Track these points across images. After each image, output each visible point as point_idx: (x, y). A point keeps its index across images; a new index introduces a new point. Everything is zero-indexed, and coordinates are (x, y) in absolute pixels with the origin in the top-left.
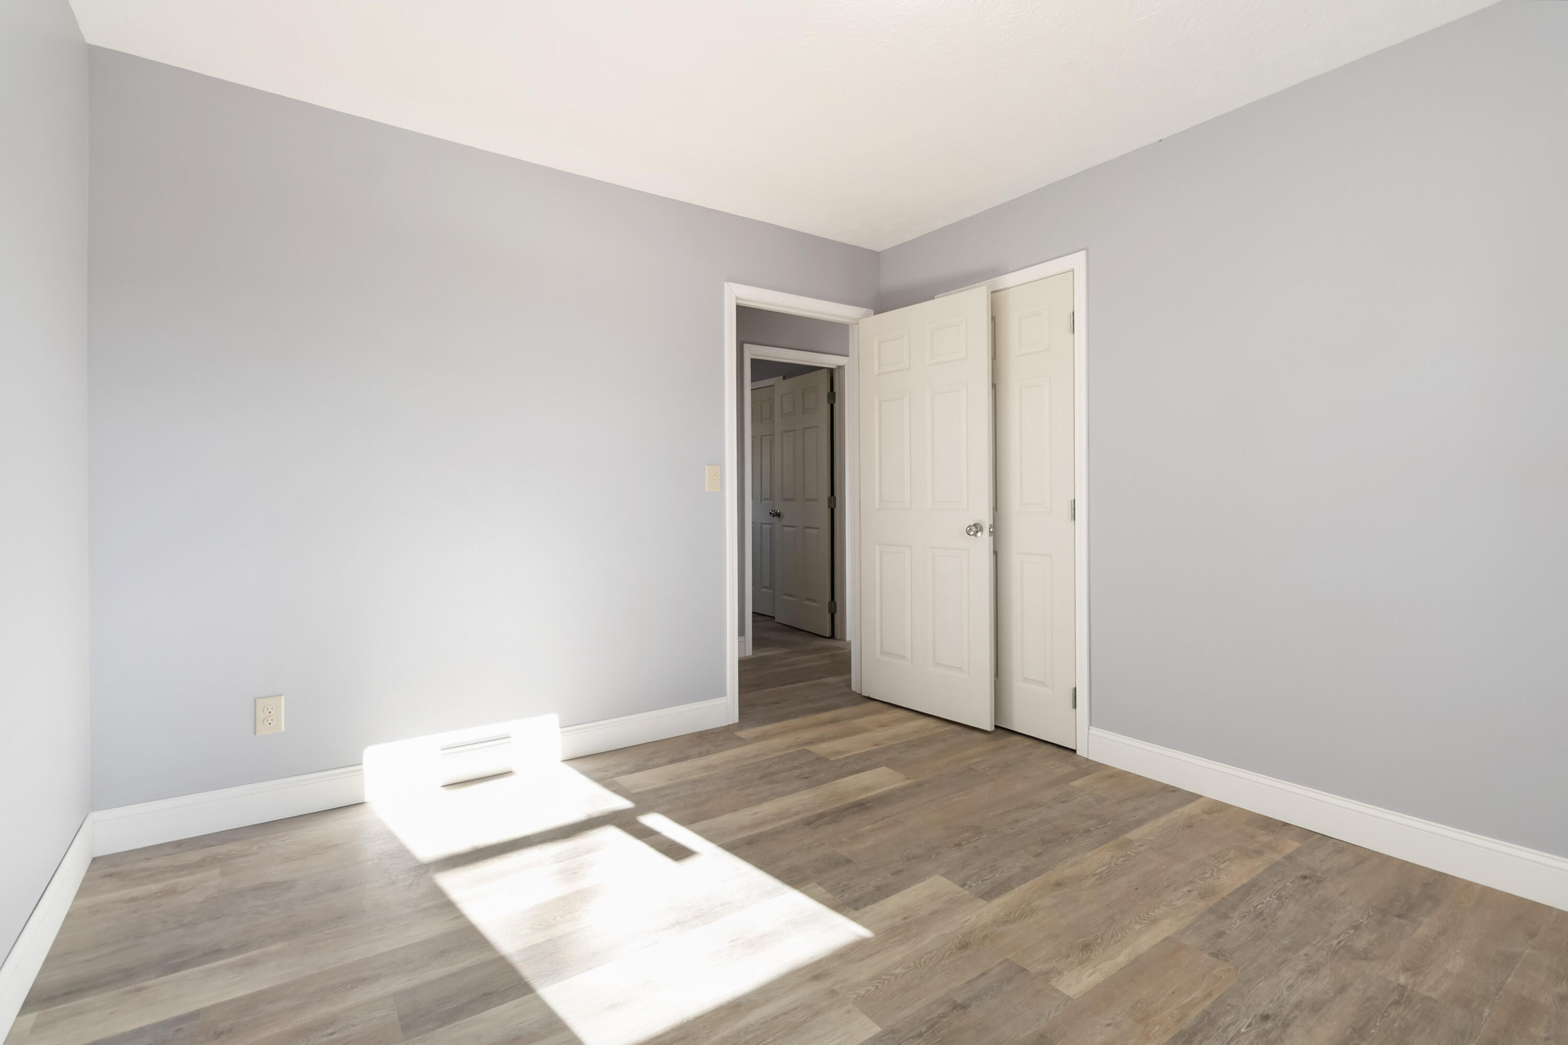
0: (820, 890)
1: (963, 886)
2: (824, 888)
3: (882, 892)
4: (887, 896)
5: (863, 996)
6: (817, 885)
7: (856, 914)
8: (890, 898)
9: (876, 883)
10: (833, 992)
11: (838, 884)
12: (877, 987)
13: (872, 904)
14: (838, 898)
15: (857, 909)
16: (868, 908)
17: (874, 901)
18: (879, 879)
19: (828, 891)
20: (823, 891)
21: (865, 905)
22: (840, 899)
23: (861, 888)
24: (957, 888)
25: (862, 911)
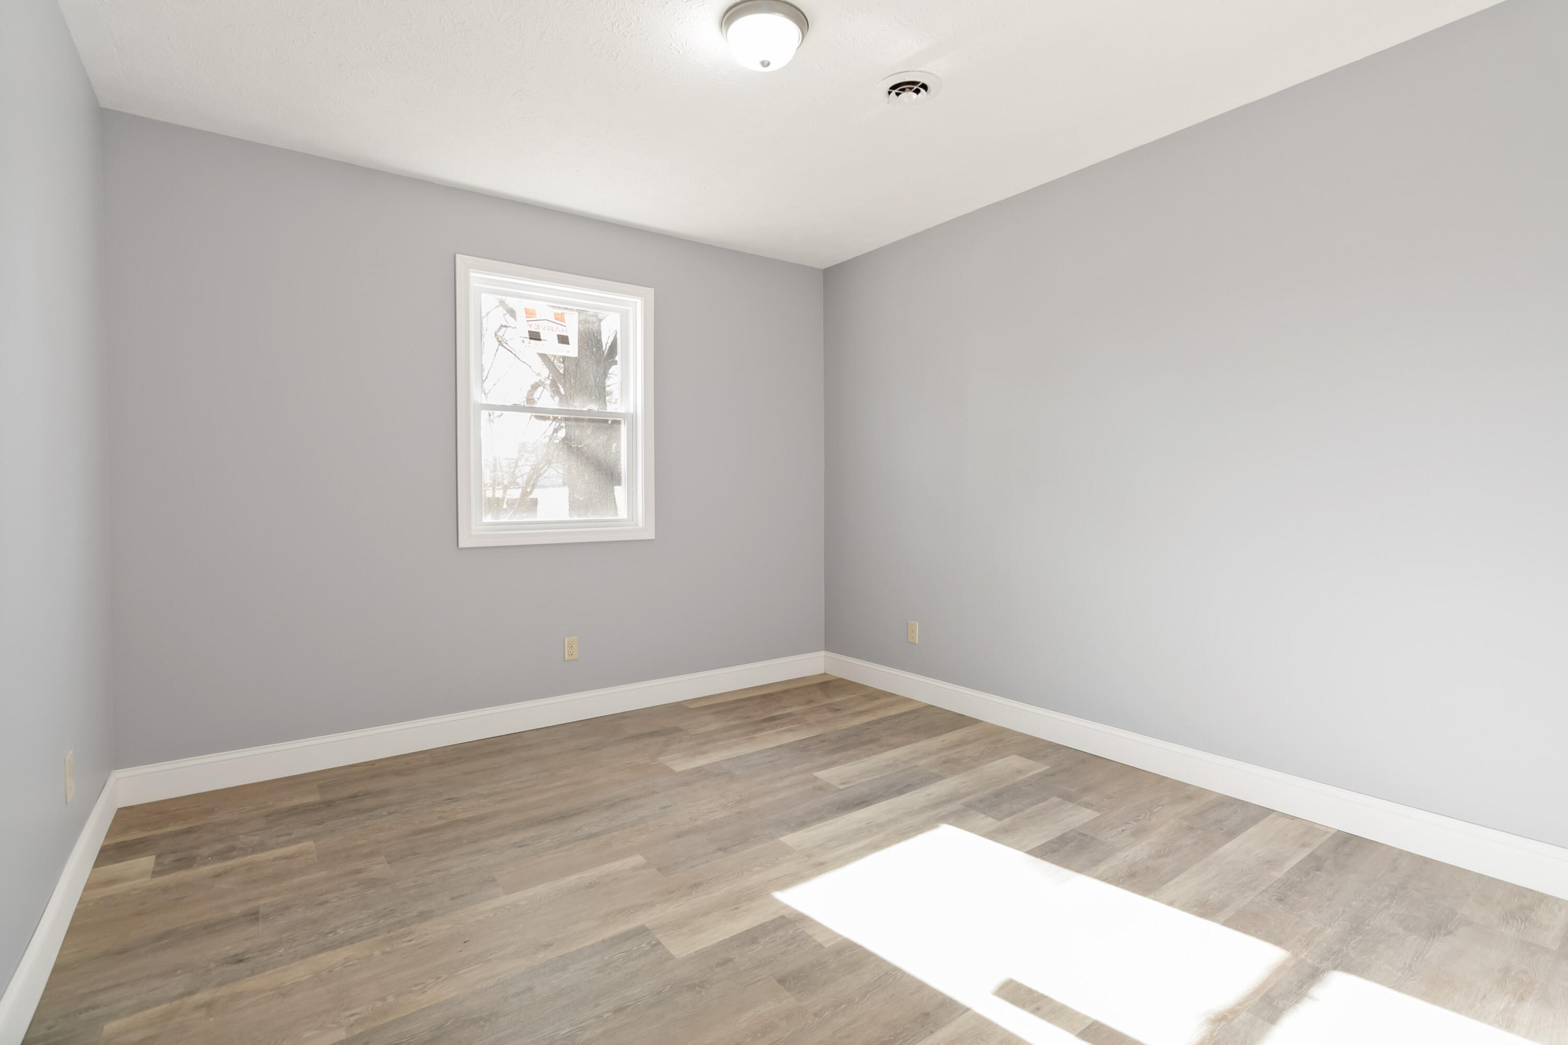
0: (819, 939)
1: (659, 943)
2: (815, 941)
3: (751, 937)
4: (748, 931)
5: (788, 854)
6: (823, 944)
7: (783, 912)
8: (746, 929)
9: (755, 947)
10: (809, 856)
11: (799, 946)
12: (777, 859)
13: (766, 922)
14: (800, 929)
15: (782, 917)
16: (771, 917)
17: (763, 926)
18: (750, 953)
19: (810, 937)
20: (816, 938)
21: (773, 921)
22: (799, 928)
23: (773, 941)
24: (664, 941)
25: (778, 915)
